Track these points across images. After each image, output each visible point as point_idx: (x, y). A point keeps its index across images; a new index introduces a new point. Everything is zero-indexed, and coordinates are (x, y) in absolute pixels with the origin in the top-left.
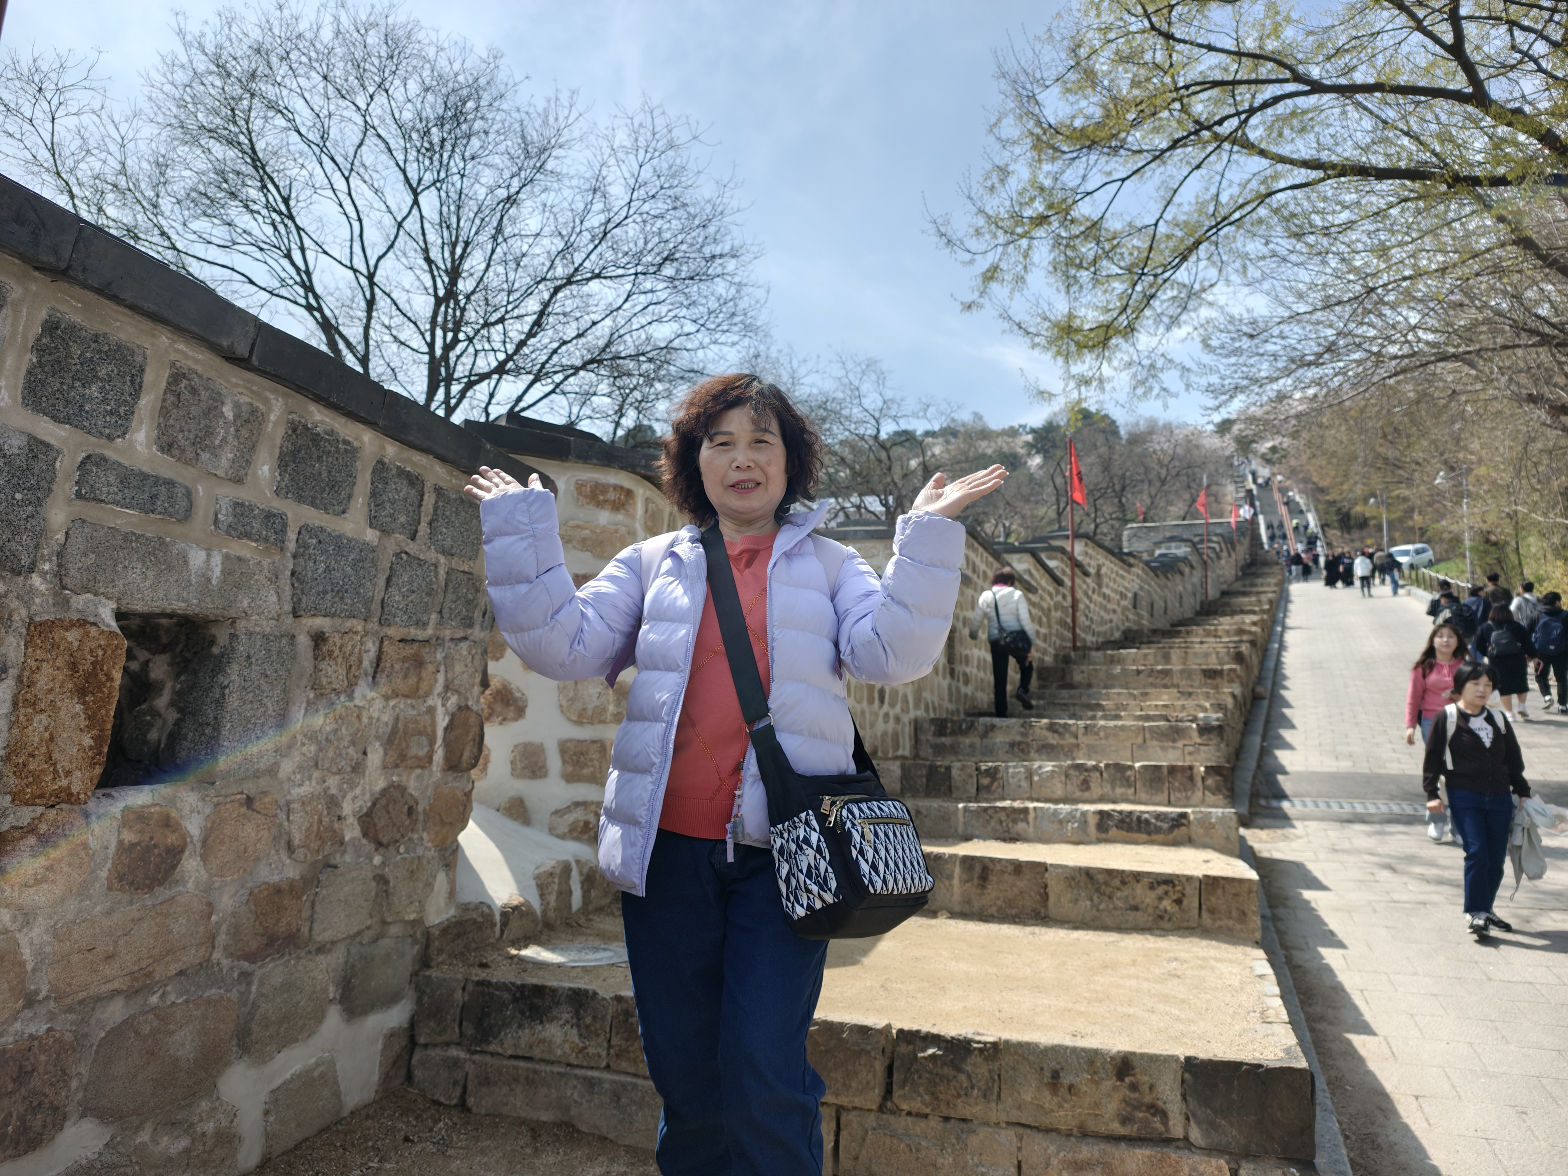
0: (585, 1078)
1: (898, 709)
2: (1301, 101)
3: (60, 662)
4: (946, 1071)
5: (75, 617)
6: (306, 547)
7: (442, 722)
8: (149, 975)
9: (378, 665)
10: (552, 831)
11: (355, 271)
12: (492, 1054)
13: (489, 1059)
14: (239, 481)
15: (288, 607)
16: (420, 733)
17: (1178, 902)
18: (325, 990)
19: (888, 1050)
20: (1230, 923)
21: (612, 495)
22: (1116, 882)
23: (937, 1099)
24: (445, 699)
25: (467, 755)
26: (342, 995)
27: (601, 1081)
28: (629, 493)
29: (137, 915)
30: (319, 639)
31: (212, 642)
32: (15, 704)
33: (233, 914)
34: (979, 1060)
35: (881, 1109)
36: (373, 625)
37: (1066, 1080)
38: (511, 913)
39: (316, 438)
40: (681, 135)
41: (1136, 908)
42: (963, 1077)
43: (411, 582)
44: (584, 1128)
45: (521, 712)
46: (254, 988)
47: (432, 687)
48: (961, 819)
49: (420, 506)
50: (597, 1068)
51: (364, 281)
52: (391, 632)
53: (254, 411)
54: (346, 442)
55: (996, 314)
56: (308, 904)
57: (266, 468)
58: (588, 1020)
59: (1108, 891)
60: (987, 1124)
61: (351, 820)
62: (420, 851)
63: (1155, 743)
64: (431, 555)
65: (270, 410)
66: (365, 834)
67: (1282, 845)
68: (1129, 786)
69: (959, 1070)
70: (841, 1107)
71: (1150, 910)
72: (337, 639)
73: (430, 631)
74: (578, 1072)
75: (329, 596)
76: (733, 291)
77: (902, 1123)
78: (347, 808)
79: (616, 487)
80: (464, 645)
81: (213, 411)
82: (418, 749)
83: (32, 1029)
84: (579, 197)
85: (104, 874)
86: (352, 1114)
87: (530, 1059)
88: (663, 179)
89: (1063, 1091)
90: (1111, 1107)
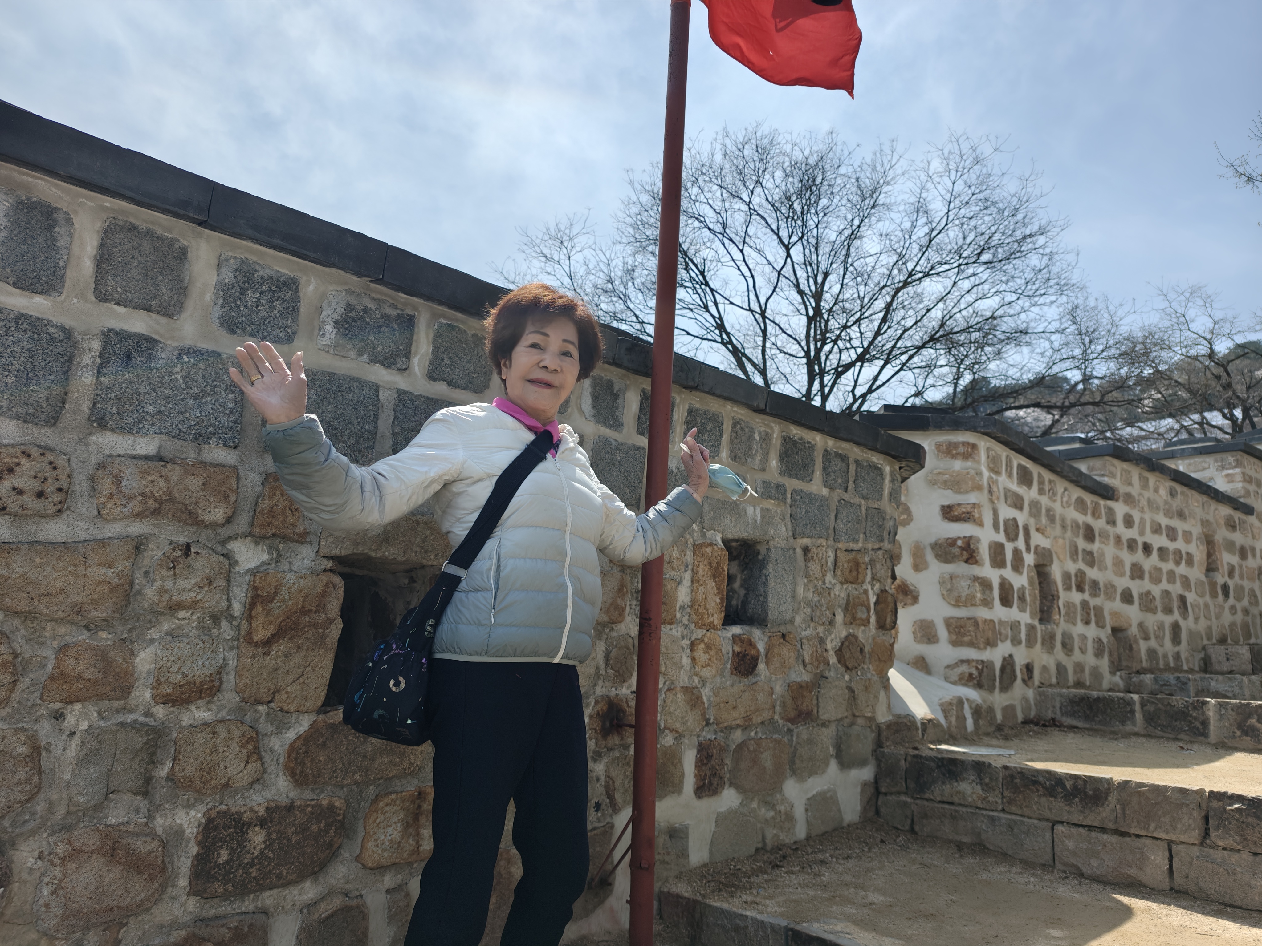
0: (989, 816)
1: (1246, 602)
3: (706, 563)
4: (1250, 820)
5: (708, 541)
6: (795, 501)
7: (873, 599)
8: (751, 719)
9: (836, 565)
10: (946, 679)
11: (752, 312)
12: (927, 800)
13: (925, 803)
14: (764, 470)
15: (791, 533)
16: (862, 605)
18: (828, 748)
19: (1204, 805)
21: (961, 449)
23: (1246, 839)
24: (873, 586)
25: (889, 620)
26: (837, 754)
27: (999, 818)
28: (974, 446)
29: (742, 688)
30: (806, 550)
31: (758, 553)
32: (692, 582)
33: (782, 696)
35: (1202, 844)
36: (831, 542)
38: (927, 724)
39: (795, 443)
40: (984, 151)
43: (847, 516)
44: (991, 848)
45: (915, 599)
46: (794, 739)
47: (865, 577)
49: (848, 472)
50: (996, 811)
51: (758, 317)
52: (840, 545)
53: (767, 434)
54: (809, 443)
56: (815, 697)
57: (774, 462)
58: (987, 780)
61: (831, 653)
62: (869, 675)
64: (857, 500)
65: (773, 432)
66: (839, 662)
70: (1172, 841)
72: (814, 550)
73: (860, 545)
74: (984, 812)
75: (809, 527)
77: (1218, 855)
78: (829, 646)
79: (964, 443)
80: (880, 553)
81: (750, 438)
82: (861, 614)
83: (709, 737)
84: (906, 219)
85: (729, 666)
86: (849, 826)
87: (952, 803)
88: (973, 188)
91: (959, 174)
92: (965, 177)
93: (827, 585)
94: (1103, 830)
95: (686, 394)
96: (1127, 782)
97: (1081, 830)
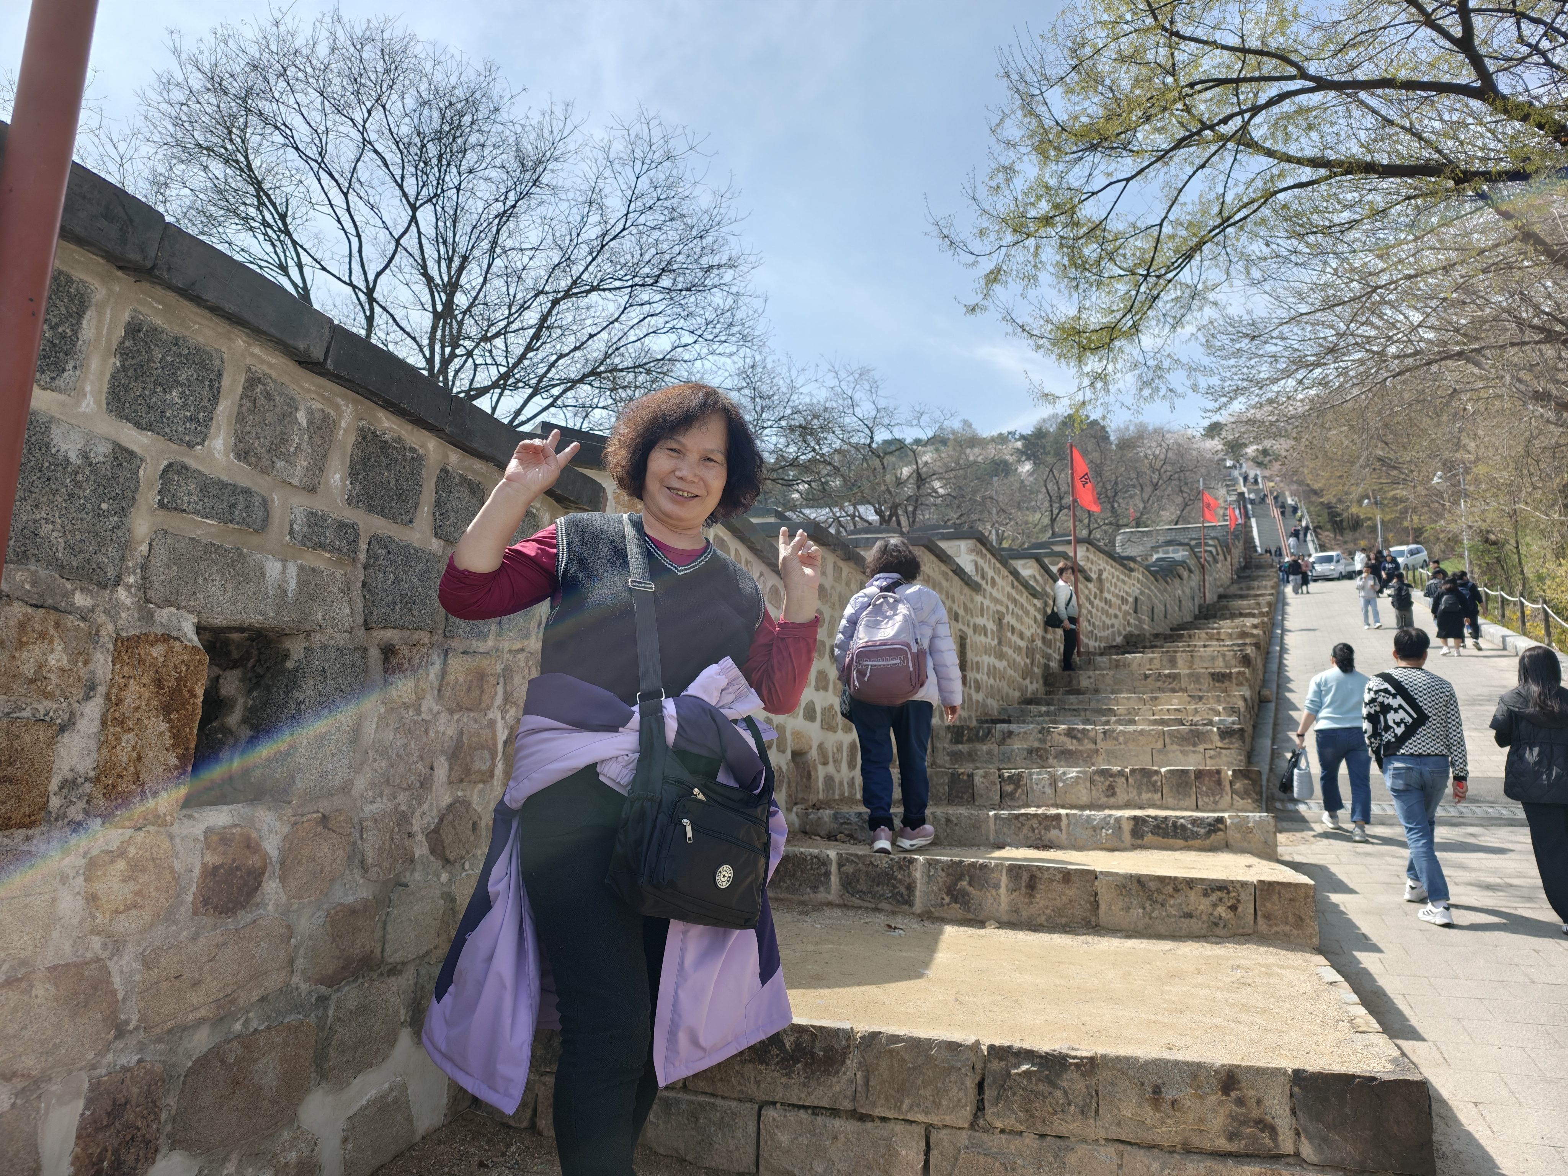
3: (146, 679)
4: (1041, 1087)
5: (159, 631)
6: (376, 557)
7: (502, 735)
8: (233, 1002)
9: (443, 678)
11: (354, 287)
14: (312, 490)
15: (360, 620)
16: (483, 747)
17: (1233, 908)
18: (397, 1013)
19: (979, 1066)
20: (1287, 928)
22: (1169, 889)
23: (1032, 1116)
24: (504, 712)
26: (412, 1018)
29: (220, 939)
30: (388, 651)
31: (286, 656)
32: (104, 723)
33: (310, 937)
34: (1076, 1076)
35: (973, 1126)
36: (438, 638)
37: (1169, 1095)
39: (384, 446)
40: (679, 146)
41: (1190, 916)
42: (1059, 1094)
44: (661, 1151)
46: (331, 1013)
47: (493, 698)
48: (992, 827)
51: (363, 297)
52: (454, 643)
53: (326, 417)
54: (413, 450)
55: (999, 316)
56: (380, 925)
57: (337, 477)
59: (1161, 898)
60: (1084, 1141)
61: (420, 837)
63: (1175, 747)
65: (340, 416)
66: (433, 852)
67: (1302, 848)
68: (1156, 791)
69: (1055, 1086)
70: (933, 1126)
71: (1204, 917)
72: (406, 652)
73: (489, 643)
75: (398, 608)
76: (730, 301)
77: (995, 1141)
78: (416, 828)
80: (521, 656)
81: (287, 417)
82: (481, 764)
83: (123, 1061)
84: (575, 210)
85: (189, 898)
86: (423, 1138)
88: (659, 190)
89: (1165, 1107)
90: (1217, 1123)
91: (646, 167)
92: (652, 173)
93: (424, 716)
94: (834, 1112)
95: (122, 283)
96: (875, 1035)
97: (802, 1114)
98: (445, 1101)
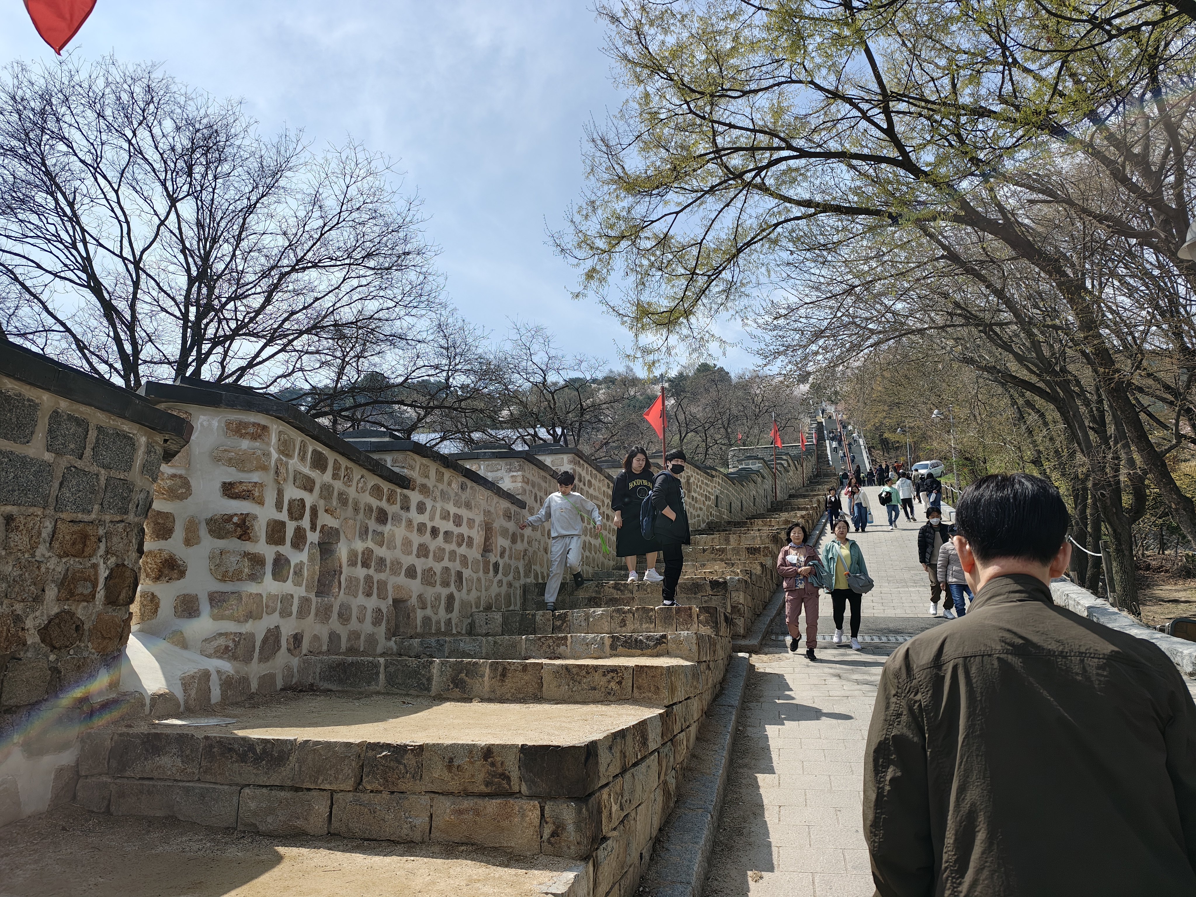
0: (184, 787)
1: (510, 577)
2: (791, 162)
4: (392, 764)
7: (103, 573)
9: (53, 536)
10: (202, 653)
11: (124, 259)
12: (128, 778)
13: (125, 781)
16: (85, 580)
17: (620, 683)
19: (362, 755)
20: (650, 694)
21: (251, 430)
22: (584, 673)
23: (387, 781)
24: (106, 560)
25: (123, 595)
26: (23, 741)
27: (193, 788)
28: (265, 428)
30: (9, 519)
34: (411, 756)
35: (356, 790)
36: (50, 511)
37: (456, 763)
38: (157, 698)
39: (8, 399)
40: (377, 165)
42: (401, 767)
43: (78, 485)
44: (181, 818)
45: (182, 574)
47: (95, 551)
49: (86, 437)
50: (192, 781)
51: (131, 267)
52: (63, 516)
54: (30, 401)
55: (597, 300)
58: (188, 752)
60: (414, 794)
61: (32, 631)
62: (85, 654)
64: (95, 469)
66: (43, 641)
69: (400, 763)
70: (335, 791)
72: (22, 519)
73: (93, 516)
74: (180, 784)
75: (16, 493)
76: (422, 277)
77: (367, 797)
78: (29, 624)
79: (254, 424)
80: (121, 526)
82: (84, 589)
84: (302, 207)
86: (29, 817)
87: (152, 779)
88: (365, 196)
89: (454, 770)
90: (481, 777)
91: (353, 180)
92: (359, 184)
93: (37, 558)
94: (282, 788)
96: (307, 742)
97: (264, 790)
98: (50, 796)
